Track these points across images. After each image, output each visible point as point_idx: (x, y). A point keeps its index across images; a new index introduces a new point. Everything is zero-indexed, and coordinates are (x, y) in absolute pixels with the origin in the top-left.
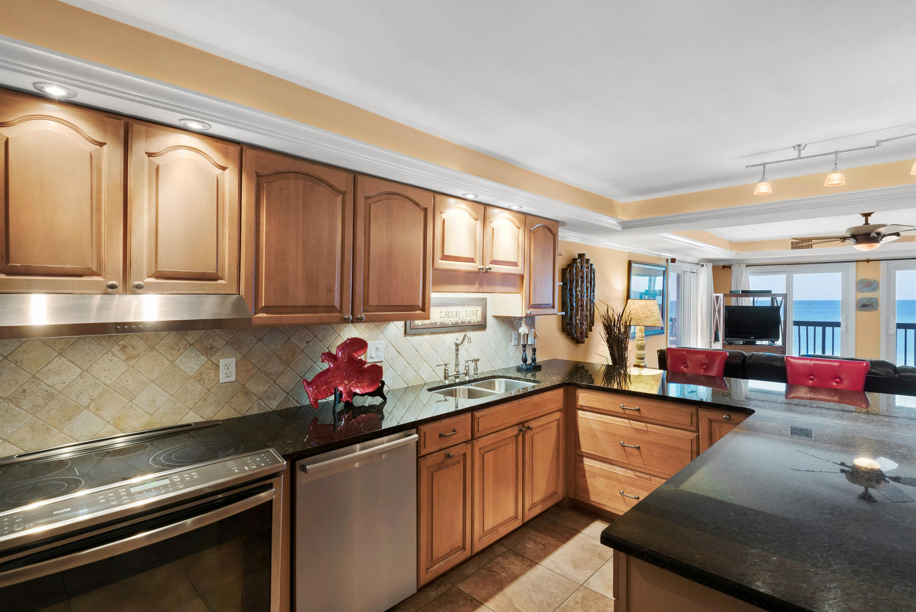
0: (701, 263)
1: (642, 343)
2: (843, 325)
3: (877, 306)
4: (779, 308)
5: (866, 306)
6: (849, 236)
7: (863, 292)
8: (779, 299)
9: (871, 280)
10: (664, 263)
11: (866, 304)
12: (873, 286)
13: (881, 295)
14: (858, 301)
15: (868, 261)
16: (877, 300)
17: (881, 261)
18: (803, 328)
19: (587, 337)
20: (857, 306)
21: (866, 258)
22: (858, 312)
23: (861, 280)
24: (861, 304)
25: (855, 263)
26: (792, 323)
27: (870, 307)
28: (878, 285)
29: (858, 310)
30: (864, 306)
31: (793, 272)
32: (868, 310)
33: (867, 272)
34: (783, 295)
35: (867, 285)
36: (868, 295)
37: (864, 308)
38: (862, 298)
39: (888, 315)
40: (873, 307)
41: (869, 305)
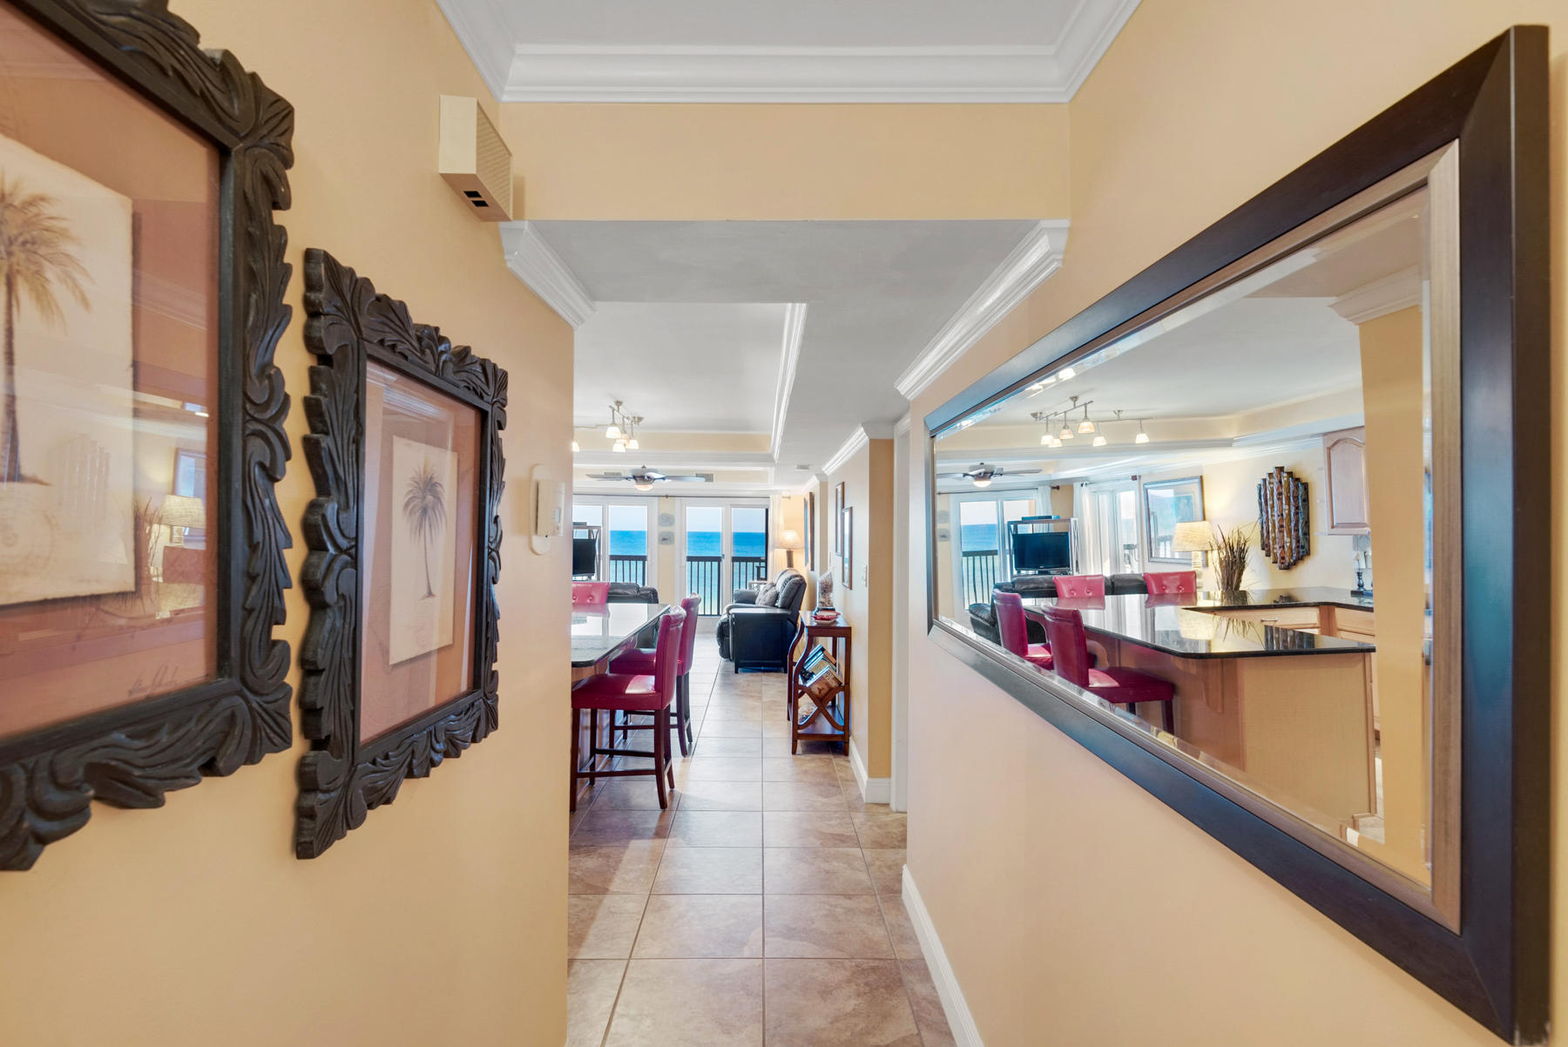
2: (649, 558)
3: (673, 539)
4: (594, 541)
5: (665, 539)
6: (631, 476)
7: (663, 526)
8: (595, 531)
9: (668, 515)
11: (665, 537)
12: (670, 521)
13: (676, 529)
14: (660, 535)
15: (667, 496)
16: (673, 534)
17: (676, 497)
18: (620, 562)
20: (659, 540)
21: (664, 493)
22: (661, 546)
23: (661, 515)
24: (662, 538)
25: (657, 497)
26: (607, 558)
27: (668, 541)
28: (674, 520)
29: (660, 544)
30: (664, 539)
31: (609, 504)
32: (666, 544)
33: (666, 507)
34: (599, 528)
35: (667, 519)
36: (667, 529)
37: (664, 542)
38: (662, 532)
40: (670, 540)
41: (667, 539)
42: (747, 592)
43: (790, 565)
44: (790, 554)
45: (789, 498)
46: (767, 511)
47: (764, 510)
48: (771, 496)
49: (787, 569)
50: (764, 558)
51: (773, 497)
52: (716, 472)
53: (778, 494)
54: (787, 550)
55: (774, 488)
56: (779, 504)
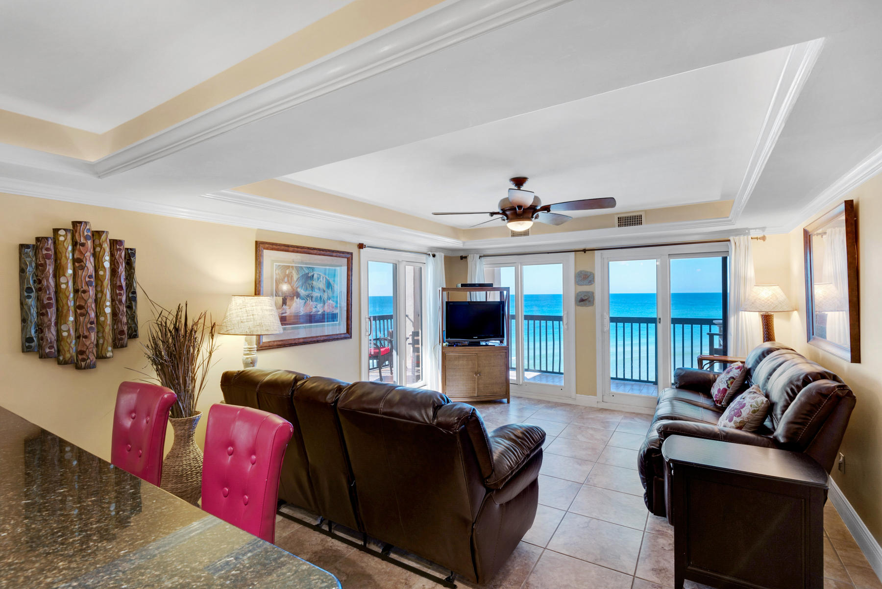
0: (432, 253)
1: (247, 358)
2: (565, 319)
3: (593, 301)
4: (505, 302)
5: (584, 300)
7: (581, 285)
8: (505, 292)
9: (588, 272)
10: (354, 250)
11: (584, 298)
12: (589, 279)
13: (597, 288)
14: (577, 295)
15: (585, 251)
16: (593, 293)
17: (596, 251)
19: (101, 357)
20: (576, 301)
21: (582, 247)
22: (579, 307)
23: (579, 272)
24: (579, 299)
25: (574, 253)
26: (519, 319)
27: (587, 302)
28: (594, 278)
29: (578, 305)
30: (582, 300)
31: (522, 264)
32: (585, 305)
33: (584, 261)
34: (508, 289)
35: (585, 277)
36: (586, 288)
37: (582, 303)
38: (580, 292)
39: (602, 311)
40: (589, 301)
41: (586, 299)
42: (695, 373)
43: (768, 335)
44: (767, 321)
45: (764, 238)
46: (725, 260)
47: (720, 259)
48: (731, 238)
49: (768, 345)
50: (721, 321)
51: (740, 240)
52: (646, 211)
53: (744, 235)
54: (762, 313)
55: (738, 225)
56: (747, 248)
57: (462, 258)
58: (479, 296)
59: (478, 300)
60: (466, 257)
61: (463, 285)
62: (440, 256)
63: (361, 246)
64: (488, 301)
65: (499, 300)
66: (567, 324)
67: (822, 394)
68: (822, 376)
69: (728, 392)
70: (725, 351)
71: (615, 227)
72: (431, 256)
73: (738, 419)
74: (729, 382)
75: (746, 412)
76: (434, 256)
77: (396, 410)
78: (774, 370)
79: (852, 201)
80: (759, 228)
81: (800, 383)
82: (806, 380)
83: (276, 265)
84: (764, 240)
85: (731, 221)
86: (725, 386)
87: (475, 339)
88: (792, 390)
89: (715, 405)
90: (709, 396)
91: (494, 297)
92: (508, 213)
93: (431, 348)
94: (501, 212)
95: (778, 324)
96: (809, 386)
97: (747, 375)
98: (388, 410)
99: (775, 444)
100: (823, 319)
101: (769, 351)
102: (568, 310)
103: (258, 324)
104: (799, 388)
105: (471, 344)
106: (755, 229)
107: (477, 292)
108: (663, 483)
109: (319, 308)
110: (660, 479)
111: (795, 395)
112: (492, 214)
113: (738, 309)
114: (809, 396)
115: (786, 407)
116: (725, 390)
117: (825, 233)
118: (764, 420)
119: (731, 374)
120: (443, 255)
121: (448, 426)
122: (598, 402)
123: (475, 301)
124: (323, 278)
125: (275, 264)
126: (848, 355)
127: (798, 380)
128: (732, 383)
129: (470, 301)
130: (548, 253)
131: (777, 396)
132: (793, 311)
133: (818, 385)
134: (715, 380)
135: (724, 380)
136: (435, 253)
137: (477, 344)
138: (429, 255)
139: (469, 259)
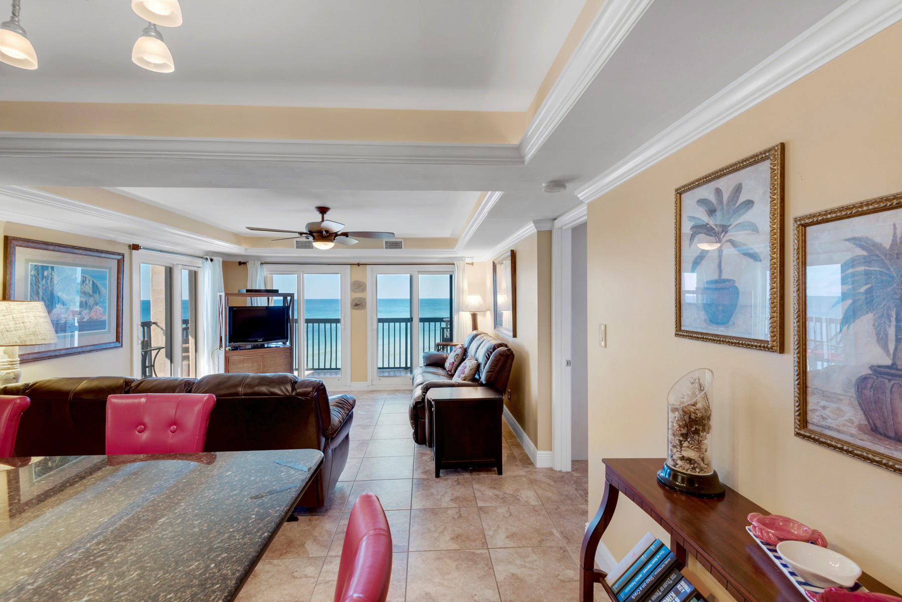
0: (209, 257)
2: (342, 321)
3: (365, 305)
4: (288, 307)
5: (358, 305)
6: (305, 231)
7: (355, 292)
8: (289, 298)
9: (361, 282)
10: (126, 251)
11: (358, 303)
12: (362, 287)
13: (368, 295)
14: (352, 300)
15: (359, 265)
16: (365, 299)
17: (366, 265)
20: (351, 305)
21: (356, 261)
23: (354, 282)
24: (354, 304)
25: (350, 266)
27: (360, 306)
28: (366, 287)
29: (353, 309)
30: (357, 305)
31: (304, 272)
32: (359, 309)
33: (358, 273)
34: (292, 295)
35: (358, 286)
36: (359, 295)
37: (356, 307)
38: (355, 298)
39: (372, 314)
40: (362, 306)
41: (359, 304)
42: (436, 355)
43: (475, 327)
44: (474, 316)
45: (472, 264)
46: (451, 277)
47: (449, 276)
48: (456, 263)
49: (475, 332)
50: (449, 319)
51: (460, 264)
52: (405, 239)
53: (462, 260)
54: (472, 313)
55: (460, 254)
56: (464, 270)
57: (240, 263)
58: (261, 302)
59: (259, 305)
60: (245, 263)
61: (248, 291)
62: (218, 261)
63: (136, 247)
64: (270, 305)
65: (282, 305)
66: (344, 325)
67: (501, 354)
68: (501, 345)
69: (455, 364)
70: (451, 339)
71: (383, 248)
72: (209, 260)
73: (462, 376)
74: (455, 357)
75: (467, 371)
76: (212, 260)
77: (257, 389)
78: (479, 346)
79: (513, 250)
80: (470, 257)
81: (492, 350)
82: (494, 349)
83: (31, 265)
84: (473, 265)
85: (455, 251)
86: (453, 361)
87: (260, 341)
88: (488, 354)
89: (448, 373)
90: (444, 368)
91: (276, 302)
92: (315, 234)
93: (209, 354)
94: (308, 232)
95: (479, 319)
96: (495, 351)
97: (465, 352)
98: (249, 391)
99: (481, 385)
100: (501, 315)
101: (476, 336)
102: (344, 313)
103: (31, 333)
104: (491, 353)
105: (254, 347)
106: (468, 257)
107: (258, 298)
108: (424, 423)
109: (84, 314)
110: (423, 420)
111: (490, 357)
112: (301, 234)
113: (458, 311)
114: (496, 357)
115: (486, 364)
116: (453, 363)
117: (503, 263)
118: (475, 375)
119: (457, 353)
120: (221, 259)
121: (305, 394)
122: (368, 386)
123: (256, 305)
124: (89, 280)
125: (30, 263)
126: (511, 334)
127: (491, 349)
128: (457, 358)
129: (250, 305)
130: (328, 264)
131: (481, 359)
132: (486, 311)
133: (499, 350)
134: (447, 358)
135: (453, 357)
136: (213, 258)
137: (262, 347)
138: (207, 259)
139: (249, 265)
